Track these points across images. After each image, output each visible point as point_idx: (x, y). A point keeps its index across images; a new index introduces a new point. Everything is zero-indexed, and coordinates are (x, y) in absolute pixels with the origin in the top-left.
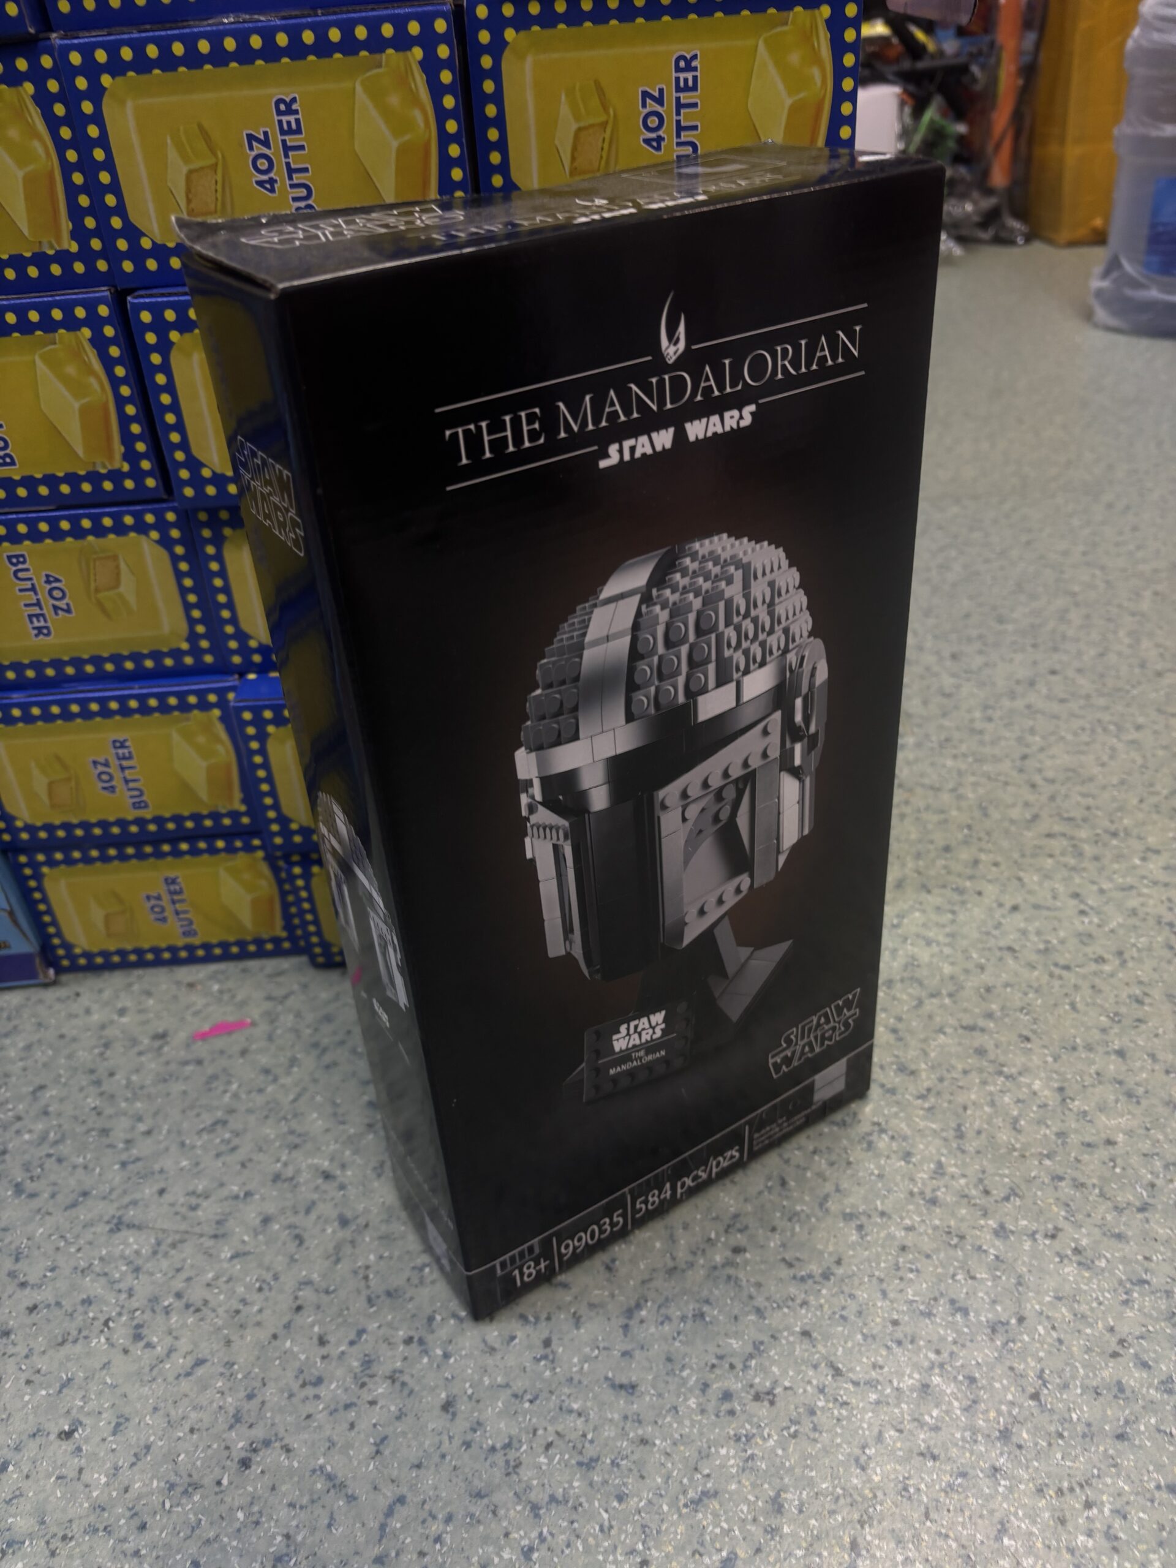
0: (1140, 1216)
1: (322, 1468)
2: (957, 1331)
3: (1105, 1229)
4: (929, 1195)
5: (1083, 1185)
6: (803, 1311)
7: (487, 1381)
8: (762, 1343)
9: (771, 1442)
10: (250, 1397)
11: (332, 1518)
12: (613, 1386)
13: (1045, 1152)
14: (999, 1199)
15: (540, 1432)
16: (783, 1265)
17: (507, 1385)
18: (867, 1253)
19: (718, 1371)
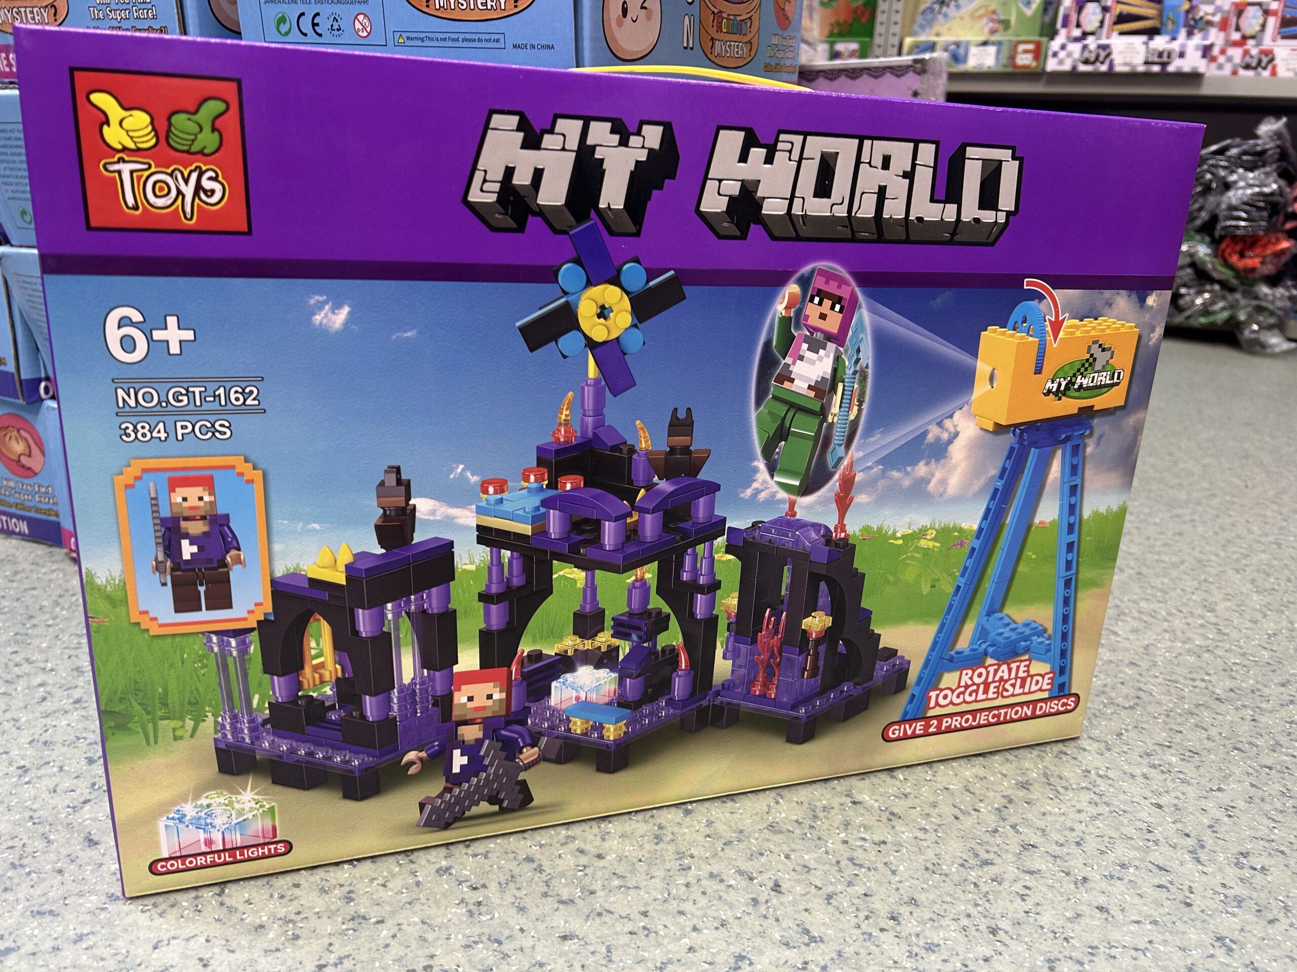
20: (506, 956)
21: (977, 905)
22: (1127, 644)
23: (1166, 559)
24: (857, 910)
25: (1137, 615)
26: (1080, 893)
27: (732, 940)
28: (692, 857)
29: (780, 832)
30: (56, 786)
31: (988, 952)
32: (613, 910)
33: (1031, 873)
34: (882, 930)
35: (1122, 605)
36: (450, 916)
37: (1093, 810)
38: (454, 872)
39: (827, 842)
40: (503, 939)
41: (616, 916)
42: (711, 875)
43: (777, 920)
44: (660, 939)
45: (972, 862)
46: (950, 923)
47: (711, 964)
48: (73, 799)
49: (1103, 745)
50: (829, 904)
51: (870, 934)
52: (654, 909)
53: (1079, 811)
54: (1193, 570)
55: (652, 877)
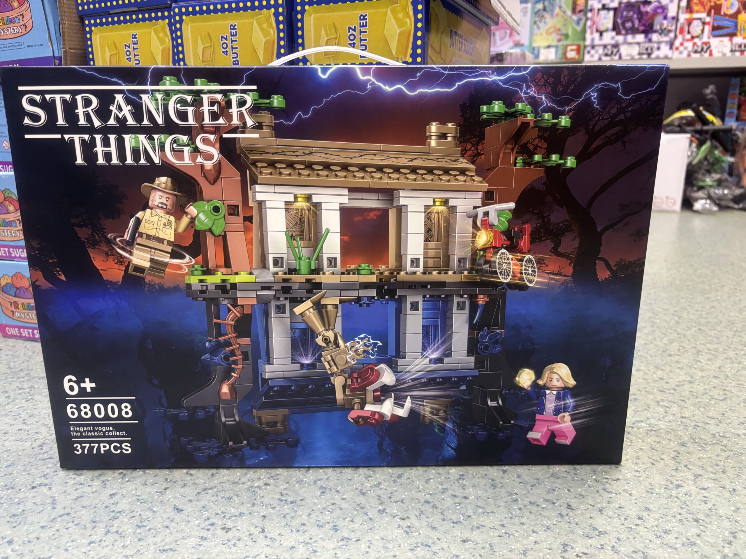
0: (452, 525)
1: (55, 497)
2: (326, 535)
3: (430, 524)
4: (363, 491)
5: (436, 508)
6: (271, 510)
7: (134, 492)
8: (244, 514)
9: (213, 543)
10: (54, 472)
11: (42, 511)
12: (174, 508)
13: (431, 492)
14: (393, 501)
15: (134, 512)
16: (279, 494)
17: (139, 496)
18: (316, 501)
19: (217, 516)
20: (435, 553)
21: (682, 508)
22: (709, 367)
23: (712, 321)
24: (619, 515)
25: (707, 351)
26: (735, 497)
27: (557, 536)
28: (516, 494)
29: (558, 478)
30: (146, 481)
31: (699, 532)
32: (484, 525)
33: (705, 489)
34: (636, 525)
35: (698, 347)
36: (396, 534)
37: (724, 455)
38: (388, 511)
39: (587, 481)
40: (430, 544)
41: (488, 528)
42: (531, 503)
43: (577, 524)
44: (517, 538)
45: (671, 486)
46: (672, 518)
47: (550, 549)
48: (159, 488)
49: (717, 420)
50: (602, 513)
51: (631, 528)
52: (507, 523)
53: (717, 456)
54: (728, 326)
55: (499, 506)
